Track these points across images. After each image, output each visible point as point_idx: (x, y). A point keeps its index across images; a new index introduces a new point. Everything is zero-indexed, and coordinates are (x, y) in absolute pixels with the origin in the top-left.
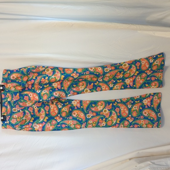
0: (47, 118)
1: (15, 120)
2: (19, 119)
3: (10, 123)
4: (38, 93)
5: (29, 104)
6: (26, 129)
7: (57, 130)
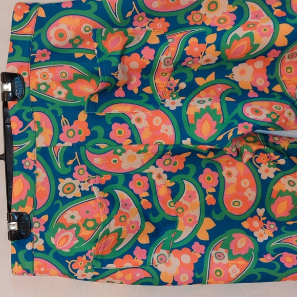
0: (209, 224)
1: (70, 234)
2: (88, 229)
3: (48, 248)
4: (173, 108)
5: (131, 159)
6: (119, 274)
7: (261, 281)
